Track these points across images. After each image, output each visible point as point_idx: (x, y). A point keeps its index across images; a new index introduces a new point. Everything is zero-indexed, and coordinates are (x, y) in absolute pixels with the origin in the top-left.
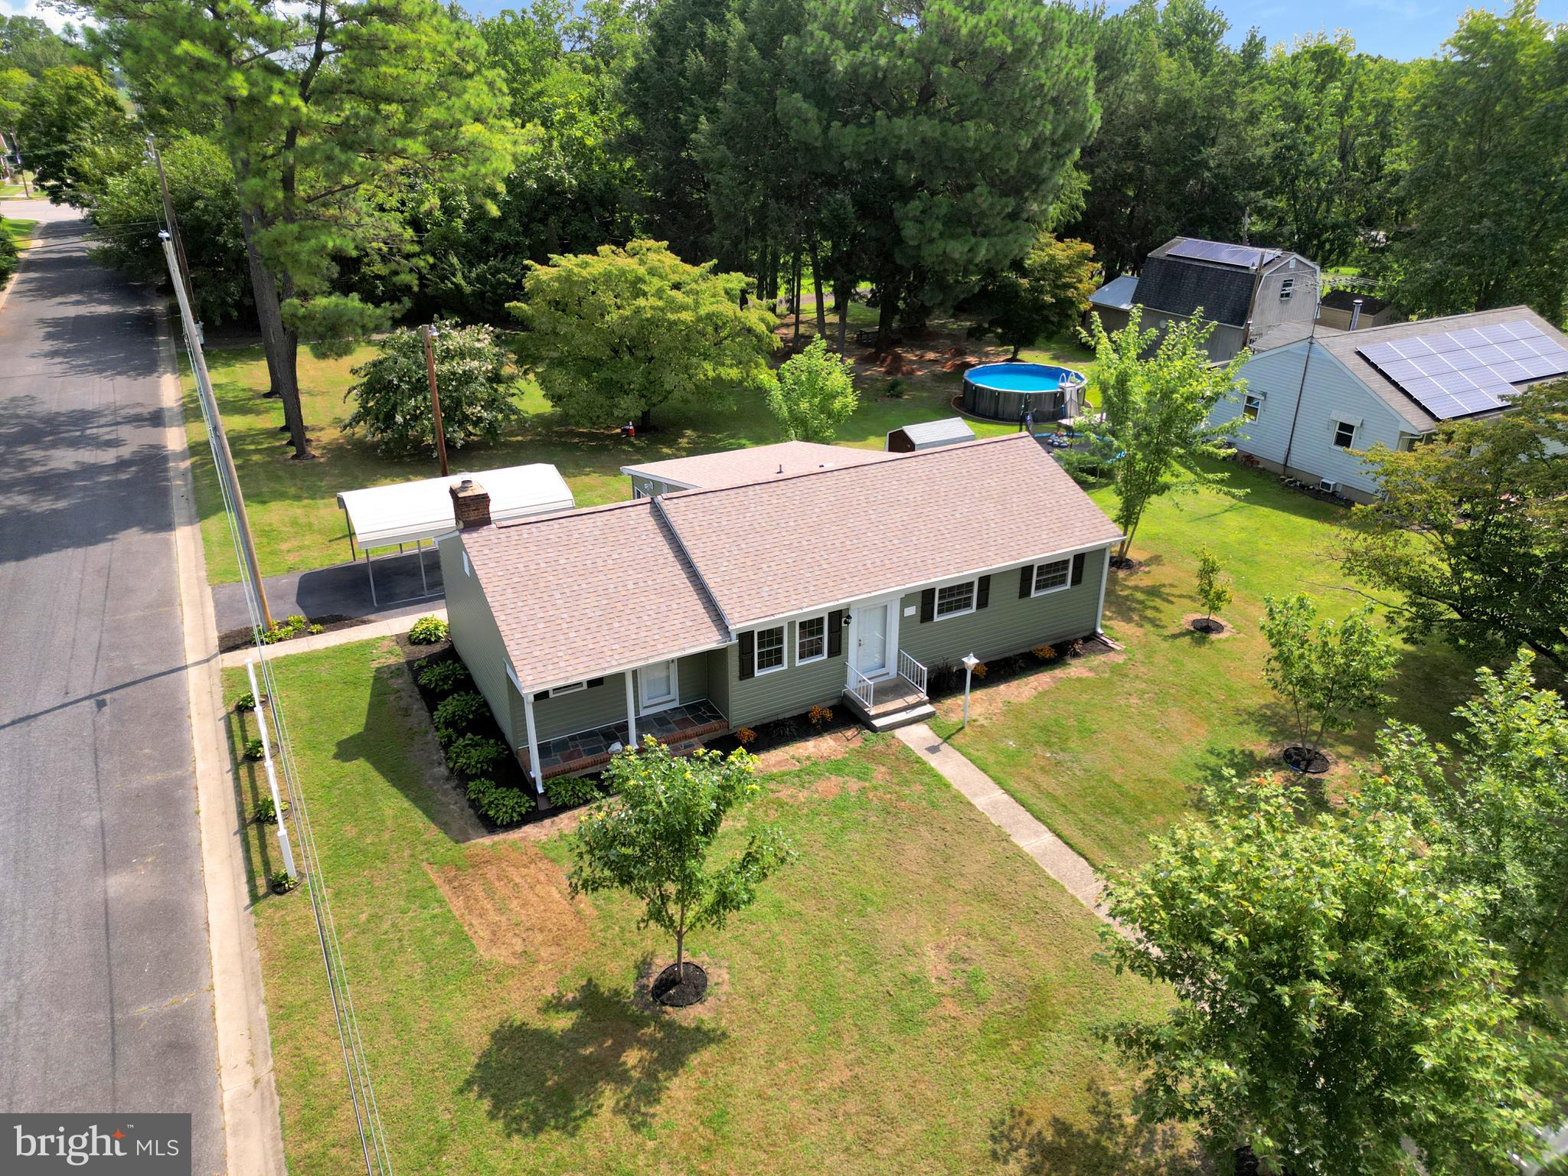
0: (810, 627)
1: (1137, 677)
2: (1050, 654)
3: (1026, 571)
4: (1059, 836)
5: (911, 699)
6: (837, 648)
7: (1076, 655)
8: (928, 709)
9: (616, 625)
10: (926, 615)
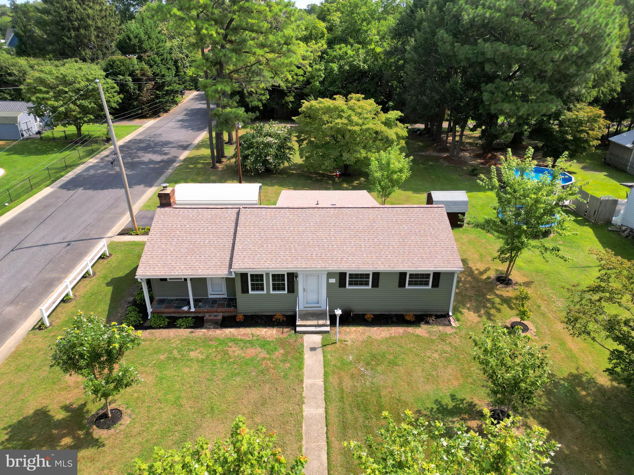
0: (278, 278)
1: (450, 343)
2: (413, 319)
3: (402, 275)
4: (326, 412)
5: (321, 322)
6: (292, 289)
7: (427, 323)
8: (328, 329)
9: (189, 257)
10: (342, 284)
